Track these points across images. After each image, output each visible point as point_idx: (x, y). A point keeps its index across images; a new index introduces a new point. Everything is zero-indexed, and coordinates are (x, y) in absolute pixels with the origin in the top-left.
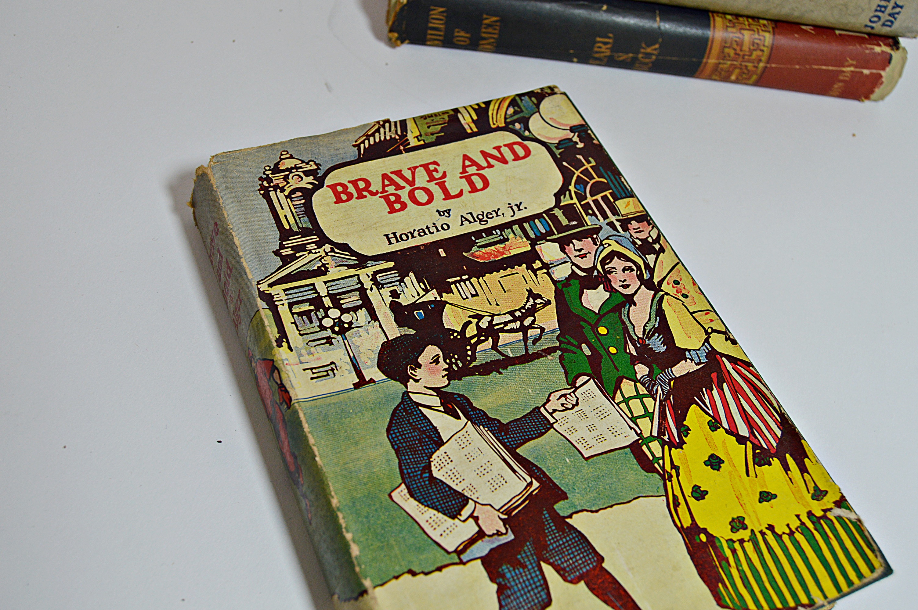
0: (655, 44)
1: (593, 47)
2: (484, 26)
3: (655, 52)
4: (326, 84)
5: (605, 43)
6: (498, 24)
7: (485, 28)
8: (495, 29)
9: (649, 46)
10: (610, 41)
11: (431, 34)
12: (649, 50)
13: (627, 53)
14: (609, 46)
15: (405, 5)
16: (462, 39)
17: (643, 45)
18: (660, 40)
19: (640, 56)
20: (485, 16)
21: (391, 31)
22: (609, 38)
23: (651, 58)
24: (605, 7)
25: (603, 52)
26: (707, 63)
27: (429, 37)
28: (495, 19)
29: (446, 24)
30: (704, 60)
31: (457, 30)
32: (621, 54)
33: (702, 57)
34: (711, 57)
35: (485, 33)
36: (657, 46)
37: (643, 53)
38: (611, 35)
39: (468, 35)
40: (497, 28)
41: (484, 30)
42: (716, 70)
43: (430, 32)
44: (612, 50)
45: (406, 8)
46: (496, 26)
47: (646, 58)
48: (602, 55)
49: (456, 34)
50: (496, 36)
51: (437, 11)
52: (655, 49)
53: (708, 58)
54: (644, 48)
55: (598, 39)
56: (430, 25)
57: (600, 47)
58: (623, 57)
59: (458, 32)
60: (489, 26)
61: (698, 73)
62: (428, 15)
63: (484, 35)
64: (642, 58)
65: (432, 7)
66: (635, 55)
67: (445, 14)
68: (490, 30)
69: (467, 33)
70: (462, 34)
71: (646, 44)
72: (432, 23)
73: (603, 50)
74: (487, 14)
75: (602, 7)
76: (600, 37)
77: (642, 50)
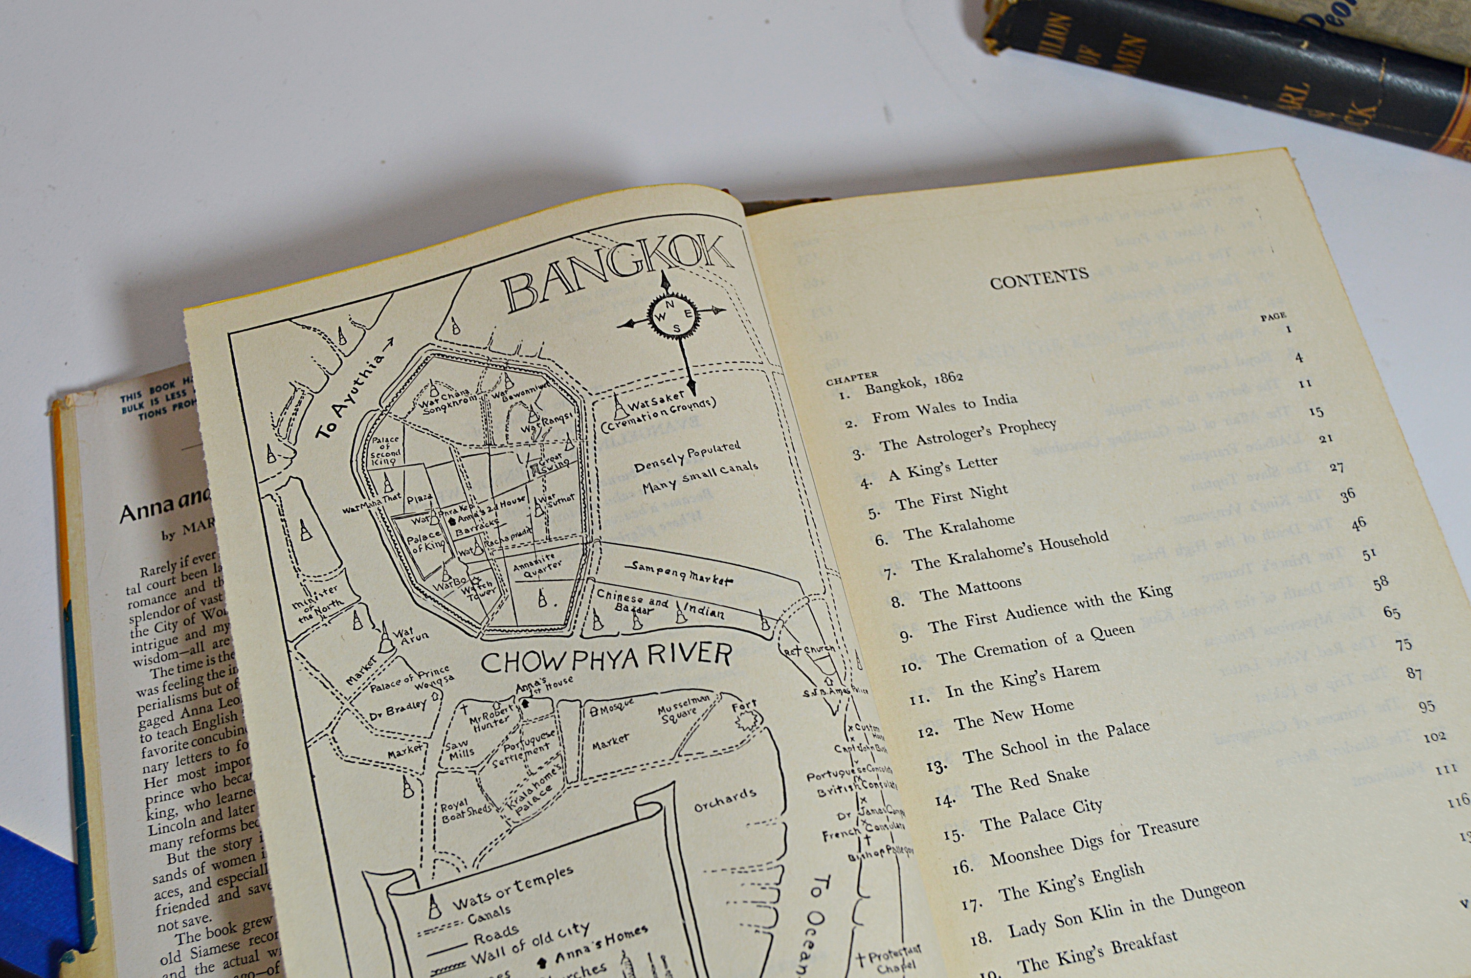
0: (1371, 106)
1: (1278, 96)
2: (1122, 47)
3: (1370, 117)
4: (886, 109)
5: (1296, 95)
6: (1143, 48)
7: (1123, 50)
8: (1138, 54)
9: (1360, 107)
10: (1305, 93)
11: (1045, 46)
12: (1361, 112)
13: (1326, 111)
14: (1302, 99)
15: (1013, 6)
16: (1089, 58)
17: (1353, 105)
18: (1380, 102)
19: (1346, 117)
20: (1126, 35)
21: (989, 36)
22: (1304, 88)
23: (1364, 122)
24: (1306, 44)
25: (1291, 105)
26: (1445, 141)
27: (1041, 48)
28: (1139, 40)
29: (1067, 37)
30: (1443, 137)
31: (1082, 46)
32: (1317, 111)
33: (1441, 133)
34: (1452, 135)
35: (1122, 56)
36: (1374, 109)
37: (1351, 115)
38: (1307, 85)
39: (1098, 55)
40: (1142, 53)
41: (1120, 52)
42: (1460, 150)
43: (1043, 42)
44: (1305, 104)
45: (1014, 9)
46: (1141, 49)
47: (1355, 121)
48: (1290, 108)
49: (1081, 51)
50: (1138, 62)
51: (1058, 19)
52: (1371, 113)
53: (1449, 135)
54: (1354, 109)
55: (1287, 88)
56: (1045, 34)
57: (1288, 98)
58: (1321, 114)
59: (1084, 49)
60: (1128, 48)
61: (1434, 148)
62: (1046, 22)
63: (1119, 58)
64: (1350, 120)
65: (1052, 14)
66: (1338, 116)
67: (1069, 25)
68: (1130, 54)
69: (1096, 51)
70: (1089, 52)
71: (1356, 105)
72: (1048, 32)
73: (1292, 102)
74: (1129, 34)
75: (1302, 43)
76: (1290, 85)
77: (1350, 111)
